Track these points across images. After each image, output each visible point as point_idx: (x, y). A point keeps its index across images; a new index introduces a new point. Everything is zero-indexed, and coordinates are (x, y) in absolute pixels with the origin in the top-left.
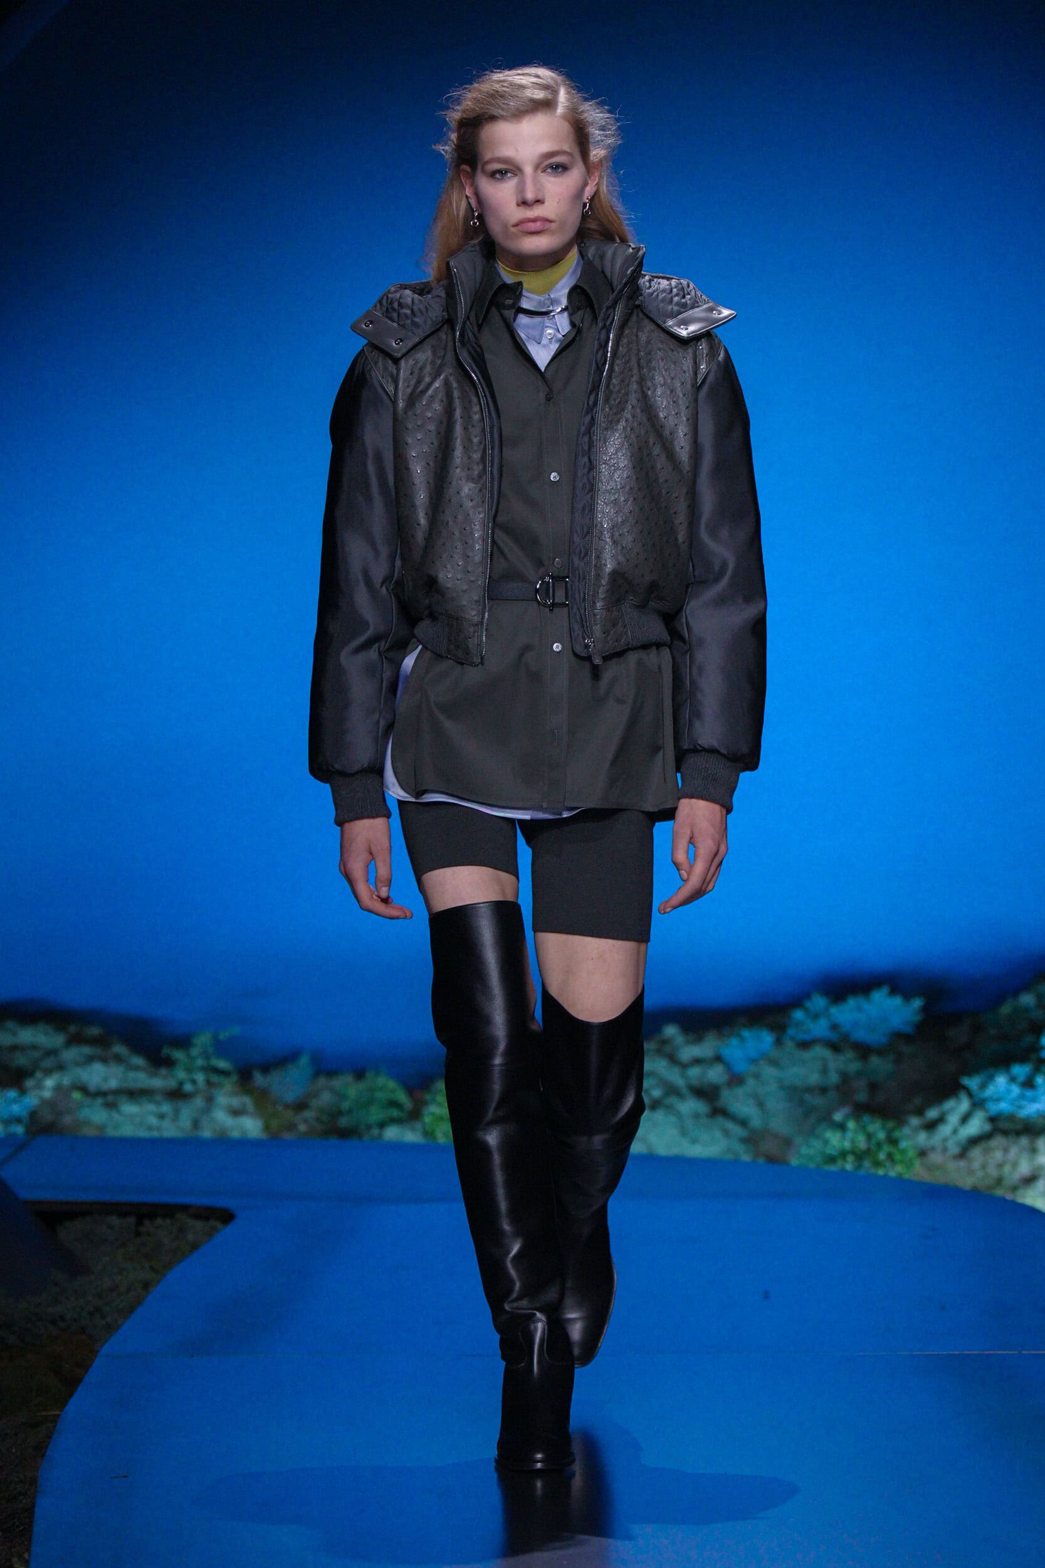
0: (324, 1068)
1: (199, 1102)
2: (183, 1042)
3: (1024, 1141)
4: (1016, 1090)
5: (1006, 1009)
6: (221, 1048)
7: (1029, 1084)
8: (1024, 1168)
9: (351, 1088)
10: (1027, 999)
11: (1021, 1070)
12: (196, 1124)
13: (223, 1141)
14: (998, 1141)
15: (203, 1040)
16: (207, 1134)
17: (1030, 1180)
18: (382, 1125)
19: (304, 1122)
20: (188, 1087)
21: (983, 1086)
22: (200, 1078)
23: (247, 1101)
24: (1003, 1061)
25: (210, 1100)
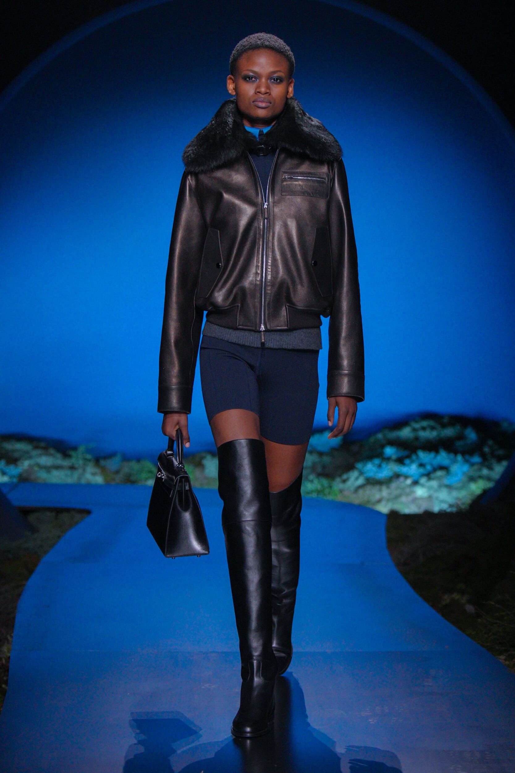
0: (126, 458)
1: (80, 471)
2: (75, 449)
3: (378, 487)
4: (374, 469)
5: (372, 440)
6: (88, 451)
7: (380, 466)
8: (377, 496)
9: (135, 466)
10: (380, 436)
11: (377, 461)
12: (79, 478)
13: (89, 485)
14: (369, 487)
15: (82, 448)
16: (83, 481)
17: (379, 501)
18: (147, 479)
19: (119, 478)
20: (76, 466)
21: (363, 467)
22: (81, 462)
23: (97, 470)
24: (370, 458)
25: (84, 470)
